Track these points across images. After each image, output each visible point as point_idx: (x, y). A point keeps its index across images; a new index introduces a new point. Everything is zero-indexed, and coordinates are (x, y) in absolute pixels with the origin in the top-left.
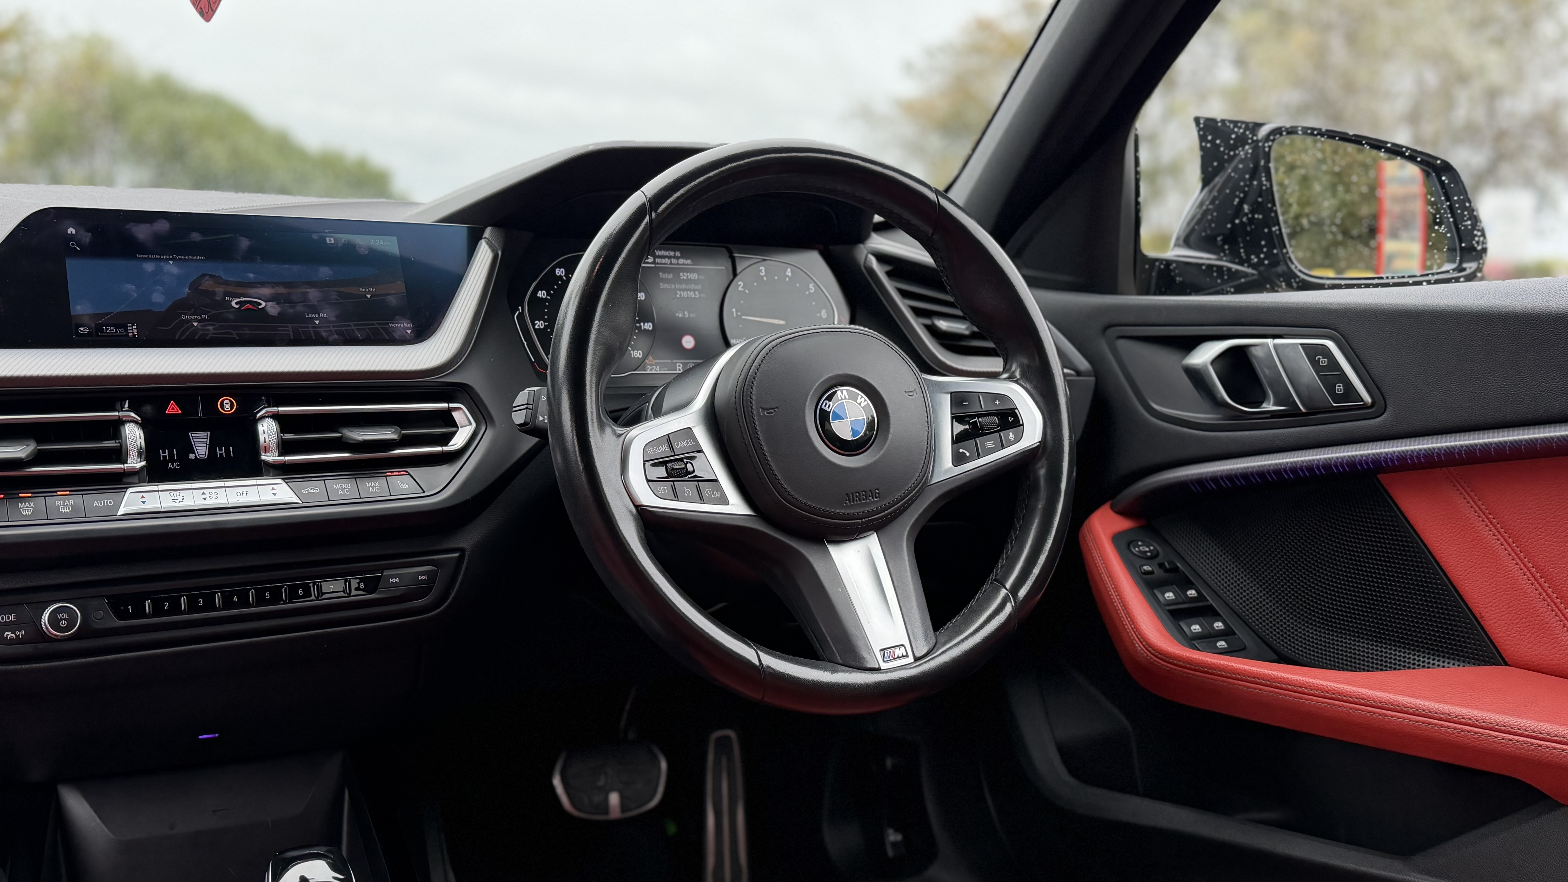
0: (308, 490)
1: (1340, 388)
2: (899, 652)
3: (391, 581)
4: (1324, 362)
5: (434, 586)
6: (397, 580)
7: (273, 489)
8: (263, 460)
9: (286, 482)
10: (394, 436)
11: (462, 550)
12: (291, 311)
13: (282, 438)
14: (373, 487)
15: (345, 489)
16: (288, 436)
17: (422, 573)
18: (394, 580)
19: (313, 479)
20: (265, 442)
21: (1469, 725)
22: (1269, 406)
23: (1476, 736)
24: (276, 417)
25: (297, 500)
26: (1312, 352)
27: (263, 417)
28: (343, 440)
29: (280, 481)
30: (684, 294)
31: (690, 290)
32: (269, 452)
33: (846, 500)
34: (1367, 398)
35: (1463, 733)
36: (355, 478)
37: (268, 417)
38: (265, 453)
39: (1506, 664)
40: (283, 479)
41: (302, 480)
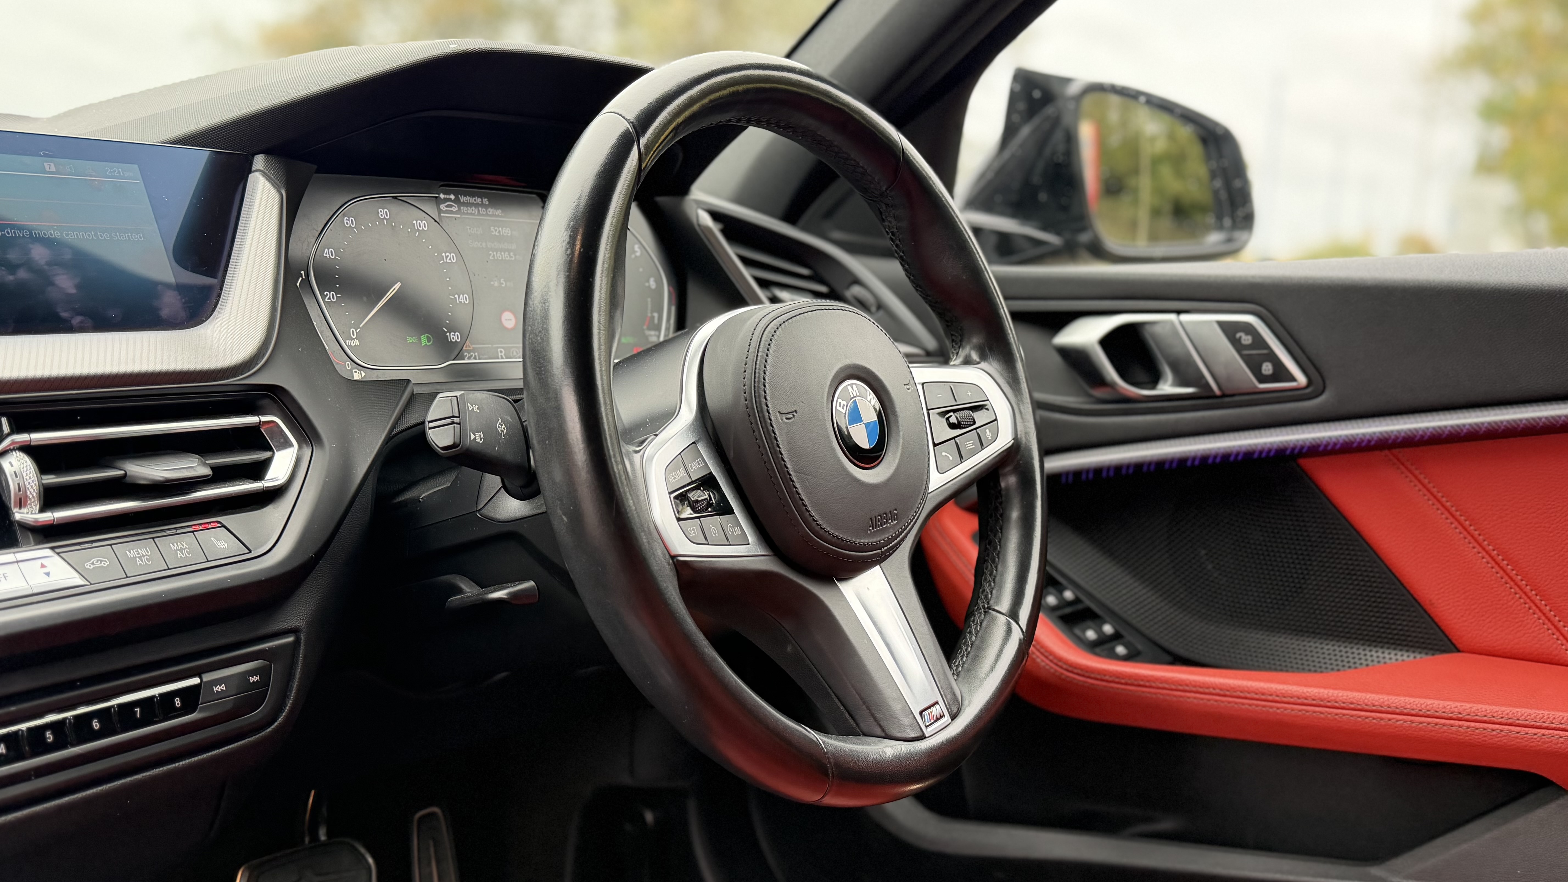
0: (93, 564)
1: (1267, 368)
2: (936, 711)
3: (215, 689)
4: (1246, 339)
5: (268, 689)
6: (223, 687)
7: (43, 566)
8: (18, 522)
9: (58, 554)
10: (206, 471)
11: (294, 631)
12: (11, 278)
13: (43, 484)
14: (181, 550)
15: (144, 556)
16: (51, 479)
17: (252, 673)
18: (218, 688)
19: (95, 545)
20: (20, 490)
21: (1485, 722)
22: (1167, 388)
23: (1494, 733)
24: (28, 449)
25: (79, 581)
26: (1229, 330)
27: (7, 451)
28: (128, 480)
29: (48, 552)
30: (498, 255)
31: (505, 251)
32: (25, 506)
33: (870, 527)
34: (1301, 379)
35: (1477, 731)
36: (153, 538)
37: (14, 449)
38: (20, 508)
39: (1458, 651)
40: (52, 548)
41: (78, 547)
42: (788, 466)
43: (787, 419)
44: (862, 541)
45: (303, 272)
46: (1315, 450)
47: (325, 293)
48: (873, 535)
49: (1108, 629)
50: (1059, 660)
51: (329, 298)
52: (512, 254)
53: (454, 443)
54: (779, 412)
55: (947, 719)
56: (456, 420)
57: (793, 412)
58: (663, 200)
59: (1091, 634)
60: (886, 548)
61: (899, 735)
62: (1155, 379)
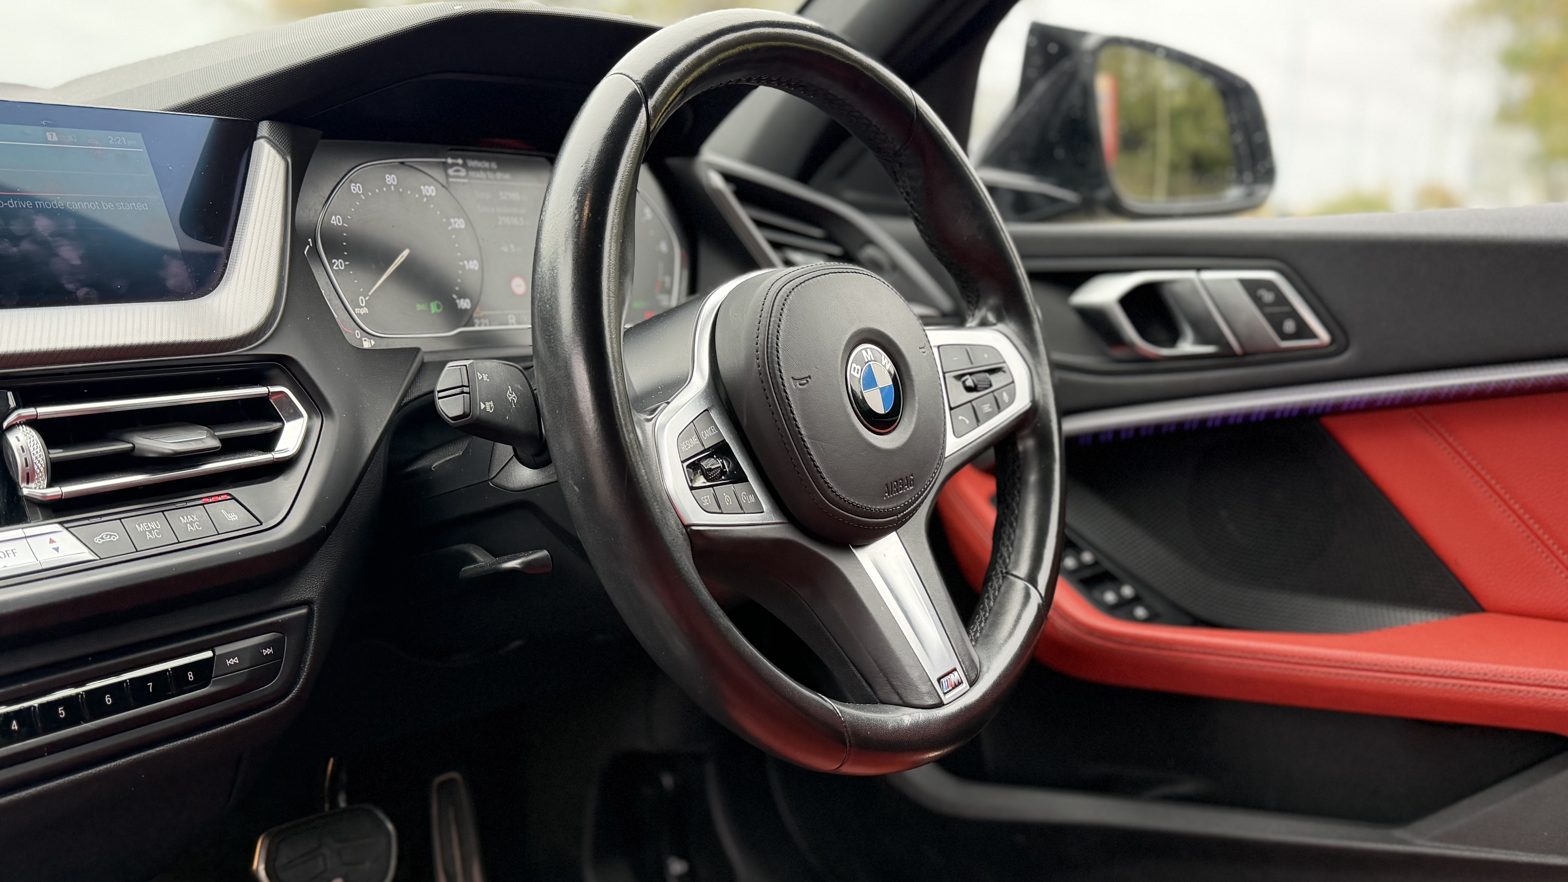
0: (102, 538)
1: (1289, 326)
2: (954, 677)
3: (228, 662)
4: (1268, 297)
5: (282, 661)
6: (236, 660)
7: (52, 541)
8: (26, 497)
9: (67, 528)
10: (214, 443)
11: (307, 603)
12: (15, 250)
13: (50, 458)
14: (191, 523)
15: (154, 529)
16: (58, 454)
17: (266, 645)
18: (231, 662)
19: (104, 519)
20: (27, 465)
22: (1187, 346)
24: (34, 423)
25: (89, 556)
26: (1251, 287)
27: (11, 427)
28: (136, 453)
29: (58, 527)
30: (507, 221)
31: (514, 215)
32: (33, 481)
33: (886, 493)
34: (1323, 336)
36: (163, 512)
37: (21, 424)
38: (28, 483)
39: (1483, 611)
40: (61, 523)
41: (87, 522)
42: (803, 432)
43: (801, 384)
44: (878, 507)
45: (310, 240)
46: (1338, 409)
47: (333, 261)
48: (889, 501)
49: (1127, 591)
50: (1077, 624)
51: (337, 266)
52: (521, 219)
53: (464, 413)
54: (792, 378)
55: (965, 685)
56: (466, 389)
57: (807, 377)
58: (673, 162)
59: (1110, 597)
60: (902, 514)
61: (917, 702)
62: (1174, 337)
